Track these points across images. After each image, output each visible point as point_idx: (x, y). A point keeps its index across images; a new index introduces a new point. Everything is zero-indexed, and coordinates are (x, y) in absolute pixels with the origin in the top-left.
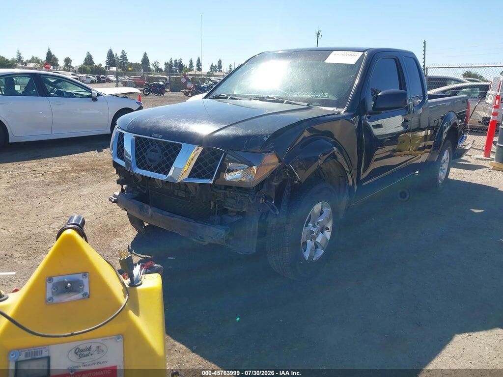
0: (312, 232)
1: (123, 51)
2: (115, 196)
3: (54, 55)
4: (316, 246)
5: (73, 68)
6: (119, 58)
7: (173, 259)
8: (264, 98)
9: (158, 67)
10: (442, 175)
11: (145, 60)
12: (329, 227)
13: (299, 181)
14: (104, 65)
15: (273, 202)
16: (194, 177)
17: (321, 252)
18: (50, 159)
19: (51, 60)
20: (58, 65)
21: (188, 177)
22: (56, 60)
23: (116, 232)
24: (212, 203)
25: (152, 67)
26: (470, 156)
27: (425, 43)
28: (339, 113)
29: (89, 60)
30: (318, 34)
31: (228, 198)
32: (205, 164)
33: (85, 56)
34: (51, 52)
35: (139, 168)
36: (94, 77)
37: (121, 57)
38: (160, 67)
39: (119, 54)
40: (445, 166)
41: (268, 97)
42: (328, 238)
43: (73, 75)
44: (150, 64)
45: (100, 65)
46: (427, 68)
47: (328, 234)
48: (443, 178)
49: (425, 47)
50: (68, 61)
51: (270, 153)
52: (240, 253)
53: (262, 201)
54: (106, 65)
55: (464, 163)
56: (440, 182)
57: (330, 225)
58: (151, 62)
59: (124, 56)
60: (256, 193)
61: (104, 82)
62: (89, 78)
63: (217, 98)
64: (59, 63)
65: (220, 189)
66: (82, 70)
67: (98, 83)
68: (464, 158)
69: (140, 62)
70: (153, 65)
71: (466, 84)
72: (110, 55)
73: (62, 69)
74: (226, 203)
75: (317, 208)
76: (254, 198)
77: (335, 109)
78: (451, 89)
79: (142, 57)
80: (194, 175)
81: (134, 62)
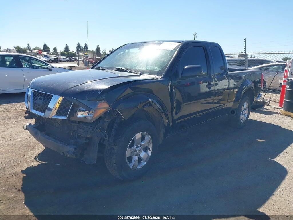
0: (136, 151)
1: (86, 44)
2: (26, 126)
3: (47, 46)
4: (140, 160)
5: (58, 53)
6: (83, 48)
7: (58, 164)
8: (119, 69)
9: (105, 53)
10: (243, 117)
11: (98, 49)
12: (150, 148)
13: (124, 119)
14: (75, 51)
15: (106, 132)
16: (58, 115)
17: (144, 163)
18: (19, 104)
19: (46, 48)
20: (50, 52)
21: (56, 115)
22: (49, 49)
23: (33, 147)
24: (72, 131)
25: (102, 53)
26: (271, 106)
27: (245, 39)
28: (157, 79)
29: (67, 49)
30: (195, 35)
31: (80, 128)
32: (65, 107)
33: (65, 46)
34: (46, 44)
35: (34, 109)
36: (67, 58)
37: (84, 47)
38: (106, 53)
39: (84, 45)
40: (246, 112)
41: (121, 69)
42: (150, 155)
43: (55, 57)
44: (101, 51)
45: (73, 51)
46: (247, 54)
47: (150, 152)
48: (245, 119)
49: (245, 42)
50: (55, 49)
51: (102, 102)
52: (86, 163)
53: (99, 131)
54: (76, 52)
55: (265, 110)
56: (242, 122)
57: (151, 147)
58: (101, 50)
59: (86, 47)
60: (95, 126)
61: (73, 61)
62: (65, 58)
63: (97, 69)
64: (50, 50)
65: (75, 123)
66: (63, 54)
67: (70, 61)
68: (266, 107)
69: (95, 50)
70: (103, 52)
71: (274, 64)
72: (79, 46)
73: (52, 53)
74: (79, 132)
75: (139, 136)
76: (93, 129)
77: (156, 76)
78: (264, 67)
79: (96, 47)
80: (58, 114)
81: (91, 50)
